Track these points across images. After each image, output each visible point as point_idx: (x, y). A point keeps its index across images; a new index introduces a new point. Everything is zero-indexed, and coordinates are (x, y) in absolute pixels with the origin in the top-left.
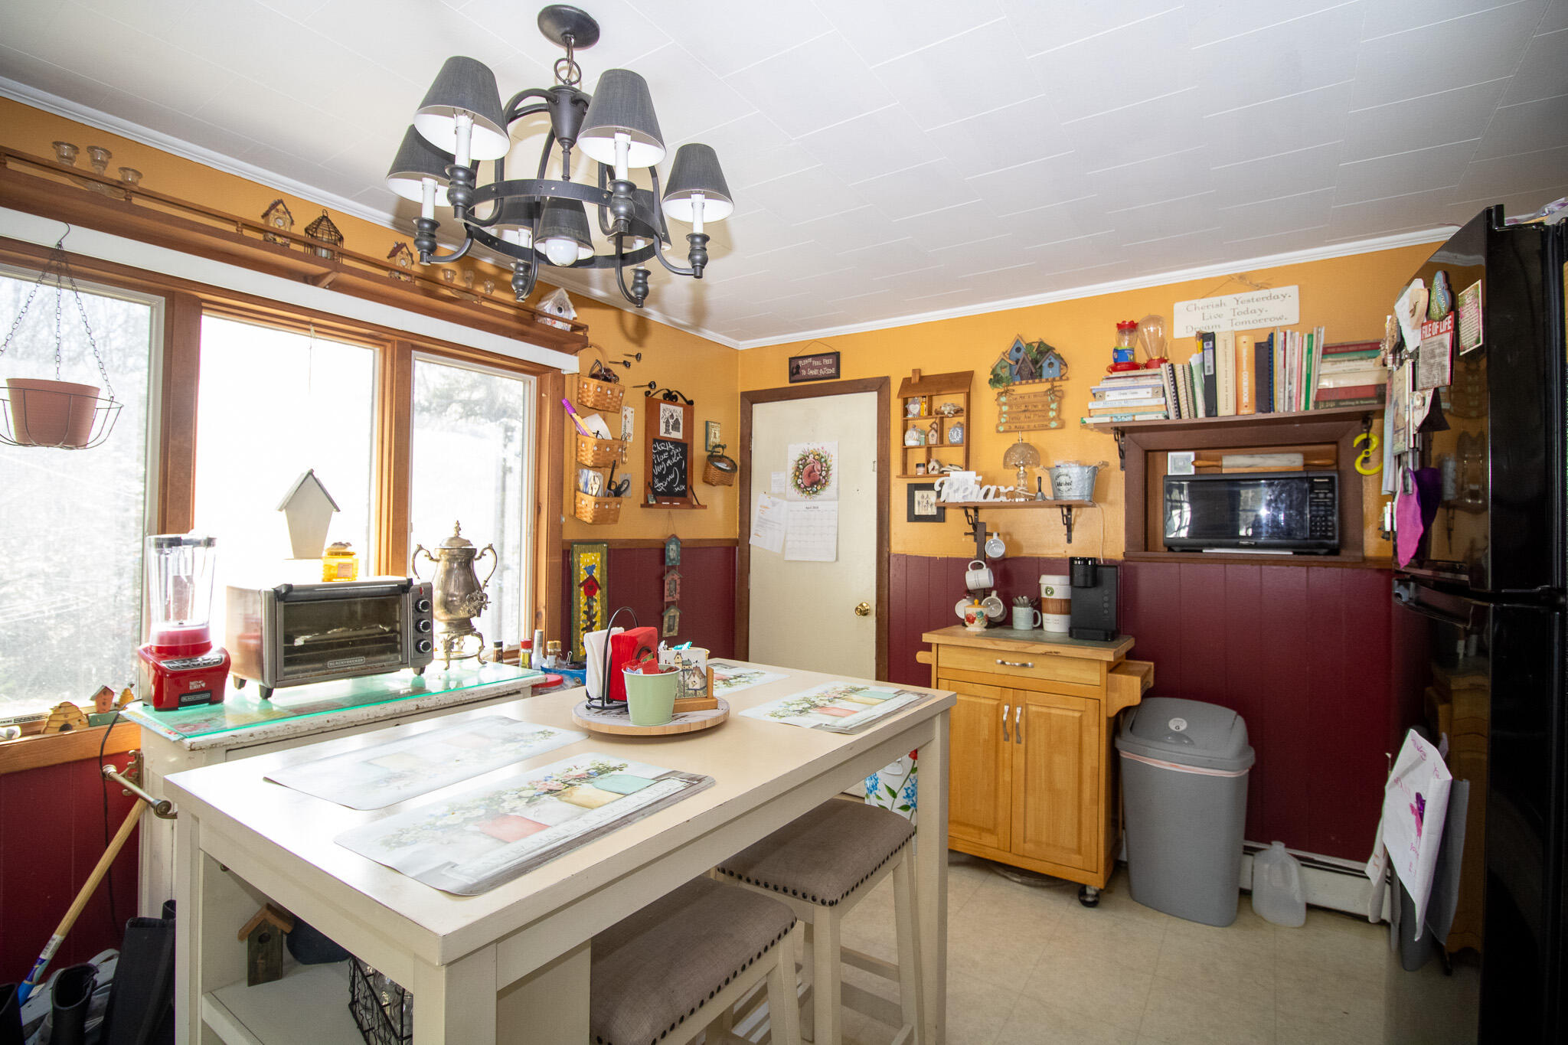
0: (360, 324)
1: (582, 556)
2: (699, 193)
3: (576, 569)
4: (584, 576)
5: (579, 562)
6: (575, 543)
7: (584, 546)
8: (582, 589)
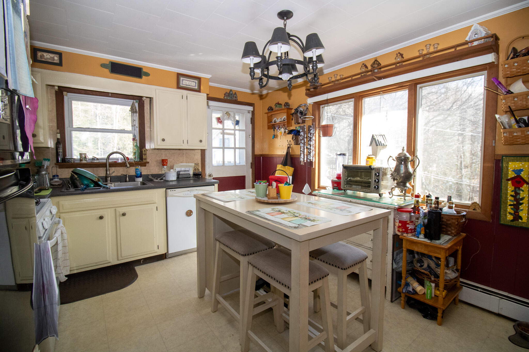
0: (394, 85)
1: (510, 163)
2: (280, 43)
3: (504, 171)
4: (511, 175)
5: (507, 167)
6: (504, 156)
7: (512, 158)
8: (510, 182)
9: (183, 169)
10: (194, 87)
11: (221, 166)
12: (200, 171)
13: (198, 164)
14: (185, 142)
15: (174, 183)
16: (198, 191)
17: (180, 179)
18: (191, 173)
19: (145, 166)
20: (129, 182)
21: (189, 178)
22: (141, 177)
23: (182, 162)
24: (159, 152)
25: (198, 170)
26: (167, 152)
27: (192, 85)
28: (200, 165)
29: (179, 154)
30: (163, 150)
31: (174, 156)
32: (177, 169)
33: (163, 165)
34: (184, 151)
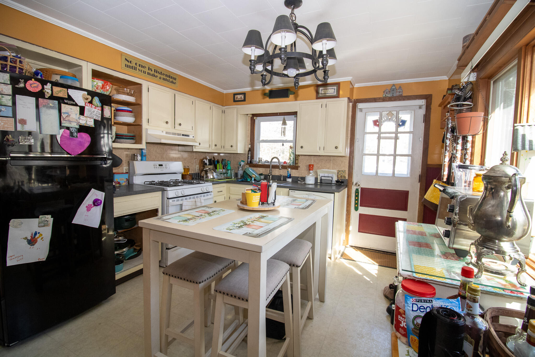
9: (326, 175)
10: (333, 94)
11: (374, 175)
12: (347, 178)
13: (345, 171)
14: (322, 149)
15: (311, 186)
16: (315, 196)
17: (323, 184)
18: (335, 179)
19: (297, 169)
20: (283, 181)
21: (331, 185)
22: (290, 178)
23: (328, 168)
24: (309, 158)
25: (345, 177)
26: (316, 158)
27: (331, 92)
28: (347, 172)
29: (327, 161)
30: (313, 157)
31: (322, 162)
32: (320, 174)
33: (310, 170)
34: (332, 158)
